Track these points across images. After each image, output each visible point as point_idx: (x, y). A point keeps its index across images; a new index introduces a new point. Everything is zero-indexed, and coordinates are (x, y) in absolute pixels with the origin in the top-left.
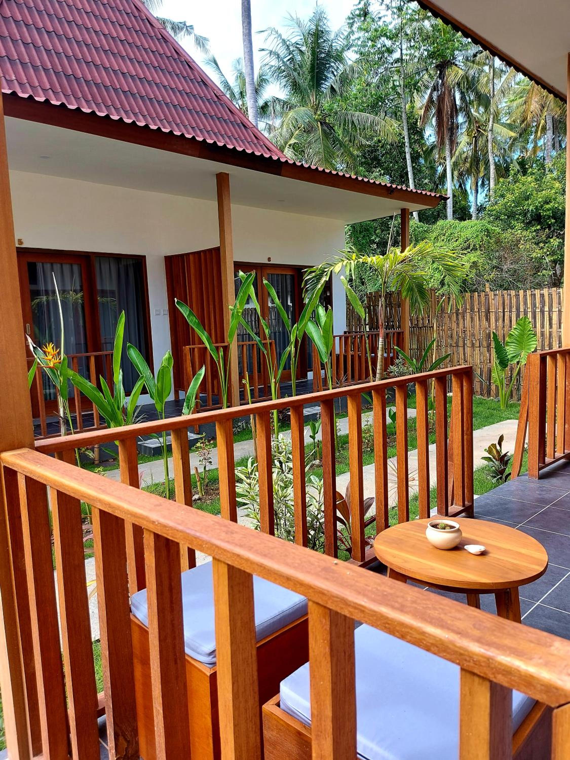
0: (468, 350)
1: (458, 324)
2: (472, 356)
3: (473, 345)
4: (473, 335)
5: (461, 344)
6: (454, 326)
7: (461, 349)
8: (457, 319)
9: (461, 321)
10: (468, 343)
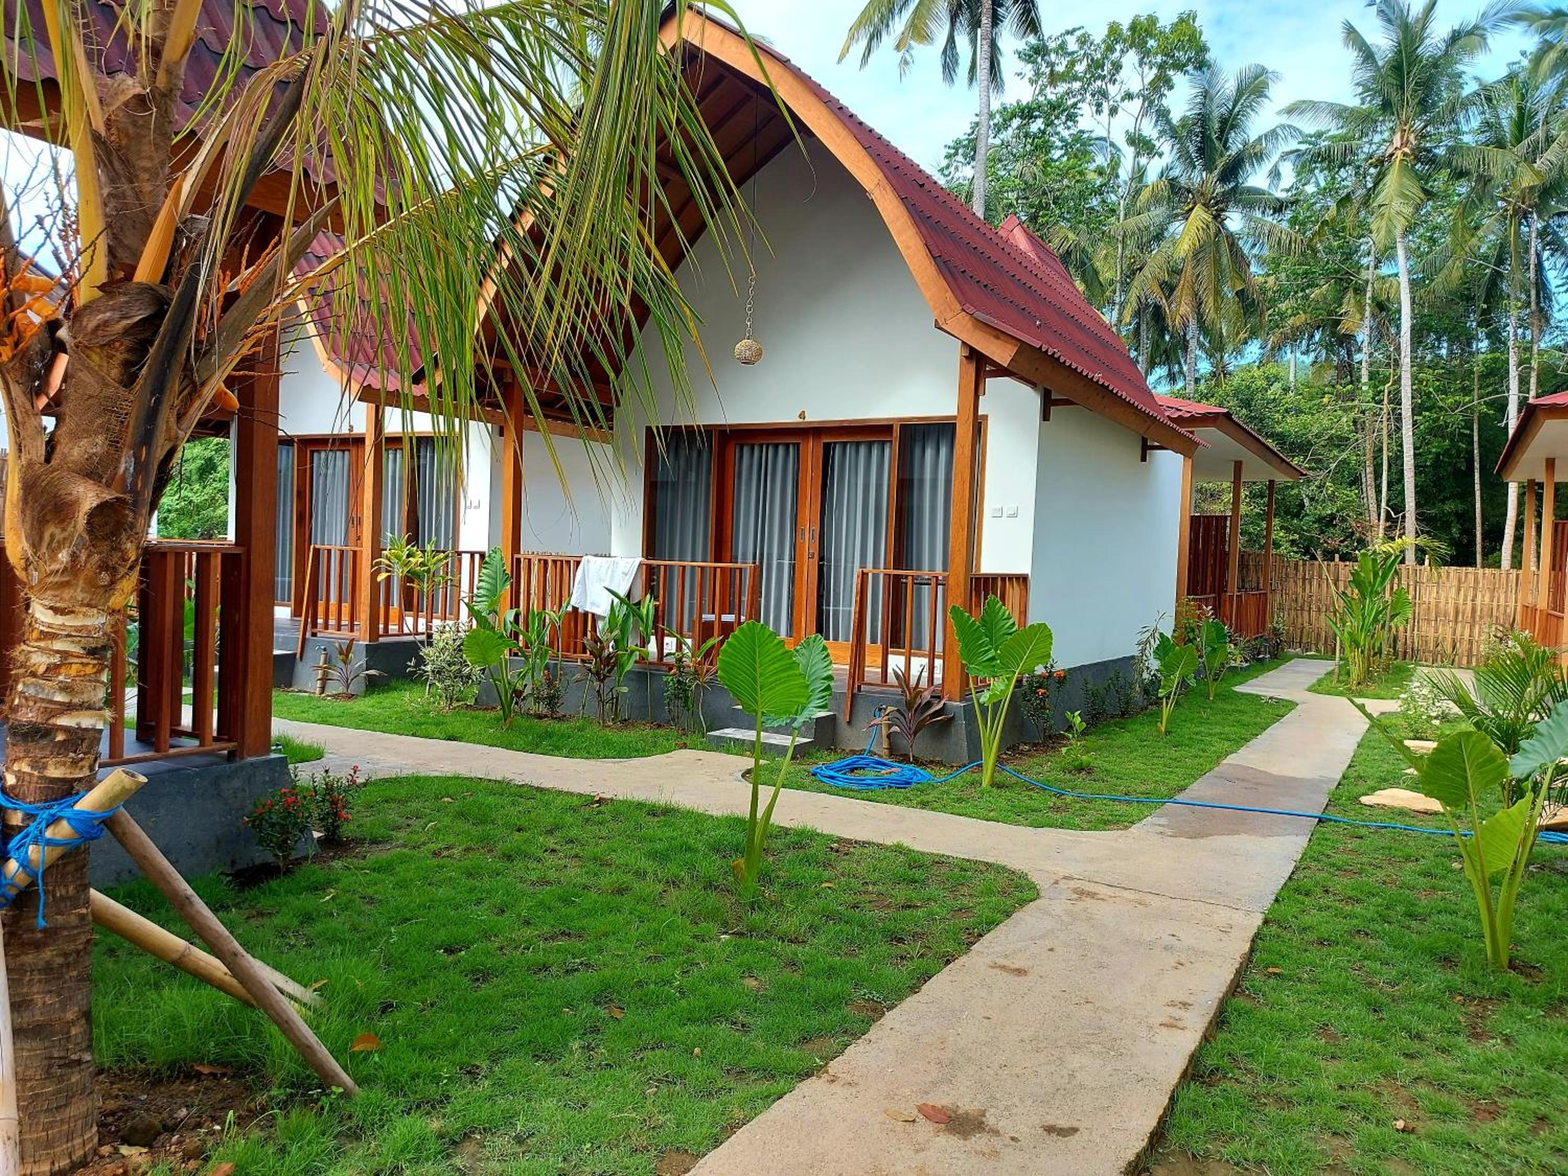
0: (1313, 614)
1: (1304, 590)
2: (1318, 619)
3: (1319, 610)
4: (1320, 600)
5: (1306, 608)
6: (1300, 590)
7: (1306, 614)
8: (1304, 584)
9: (1308, 587)
10: (1313, 607)
